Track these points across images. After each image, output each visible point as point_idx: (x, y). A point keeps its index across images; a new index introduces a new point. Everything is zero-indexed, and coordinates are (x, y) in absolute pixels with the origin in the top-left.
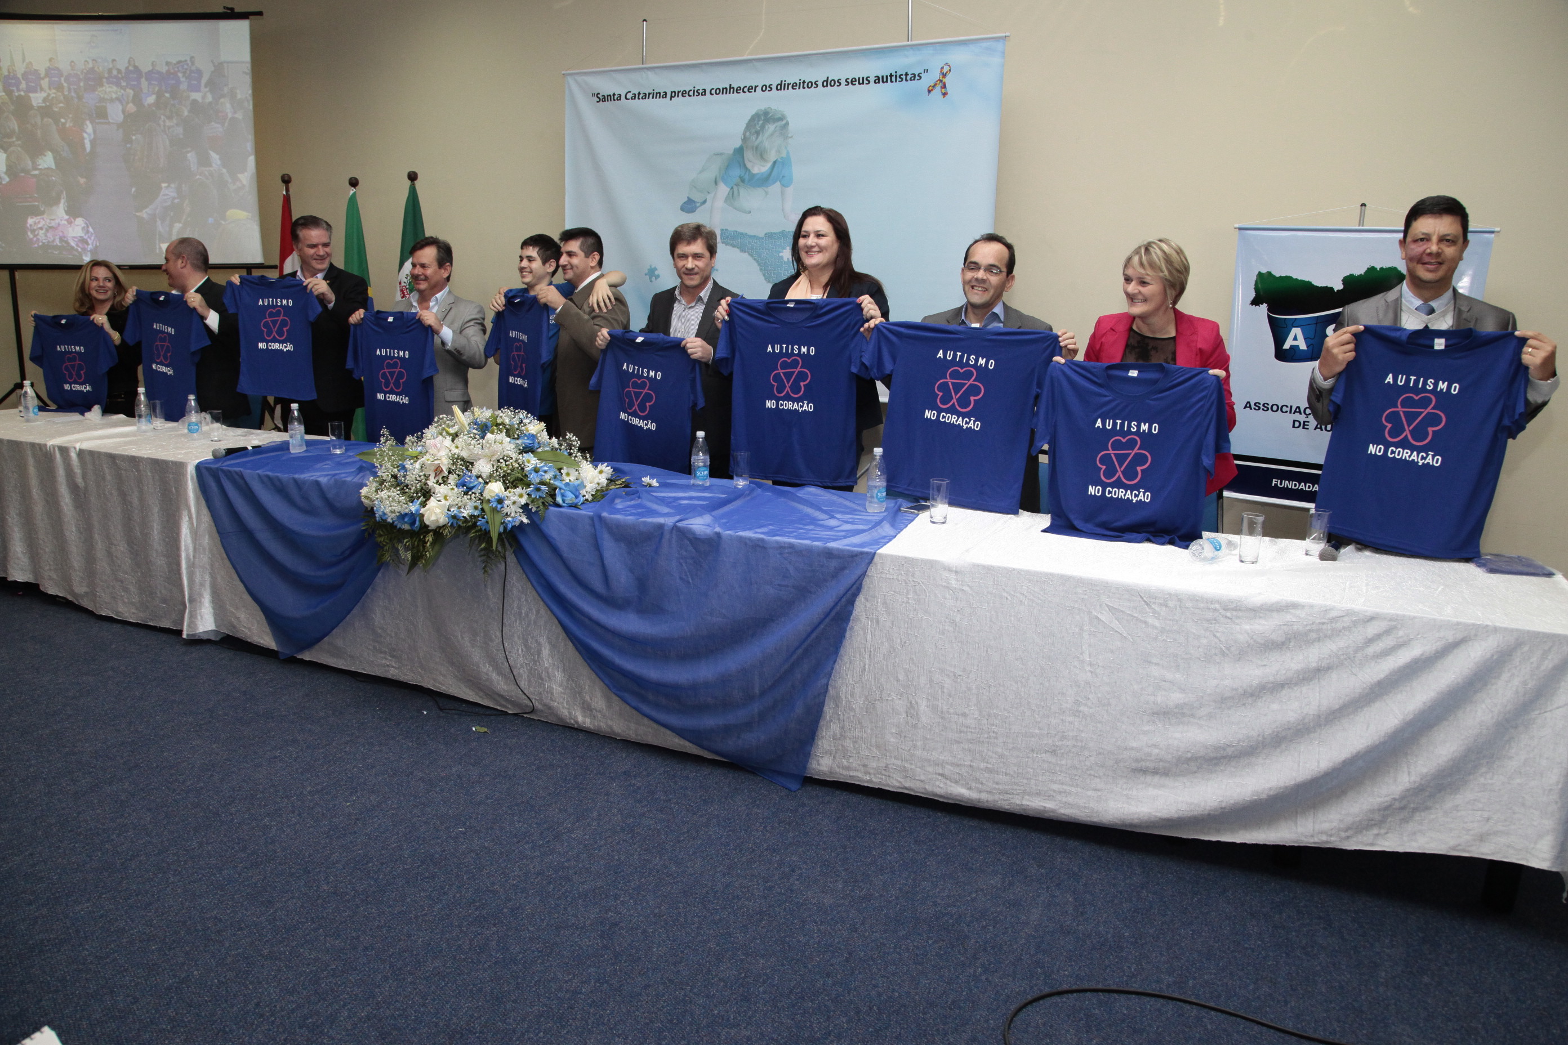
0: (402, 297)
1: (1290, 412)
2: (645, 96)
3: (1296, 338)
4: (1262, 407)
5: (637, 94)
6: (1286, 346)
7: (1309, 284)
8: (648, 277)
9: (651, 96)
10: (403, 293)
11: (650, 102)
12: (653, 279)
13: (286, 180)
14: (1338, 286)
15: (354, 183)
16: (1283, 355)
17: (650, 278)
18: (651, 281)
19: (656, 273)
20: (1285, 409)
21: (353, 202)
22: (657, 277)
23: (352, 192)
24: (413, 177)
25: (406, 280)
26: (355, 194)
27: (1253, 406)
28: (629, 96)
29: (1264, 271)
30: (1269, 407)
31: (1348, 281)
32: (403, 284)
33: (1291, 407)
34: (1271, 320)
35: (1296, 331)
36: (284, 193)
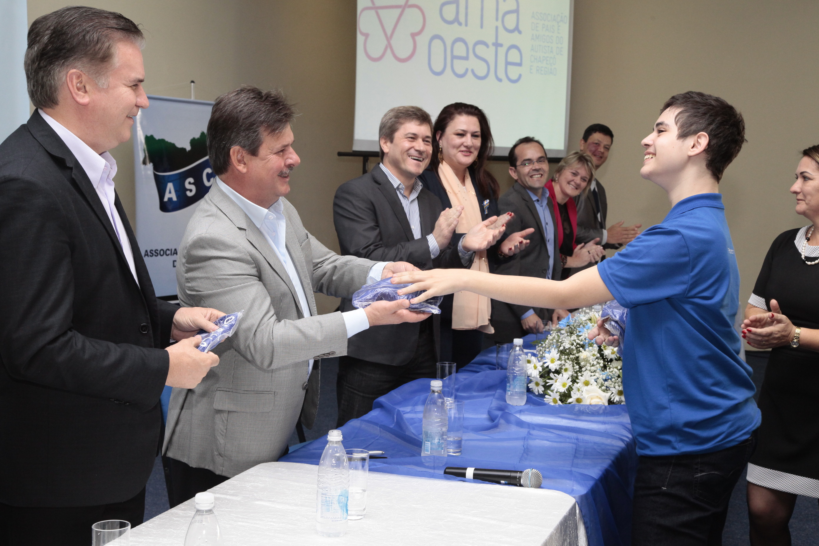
1: (171, 255)
3: (171, 194)
4: (154, 253)
6: (166, 199)
7: (173, 145)
14: (188, 148)
16: (165, 207)
20: (168, 252)
27: (149, 254)
29: (149, 135)
30: (158, 252)
31: (193, 142)
33: (171, 250)
34: (156, 177)
35: (170, 186)
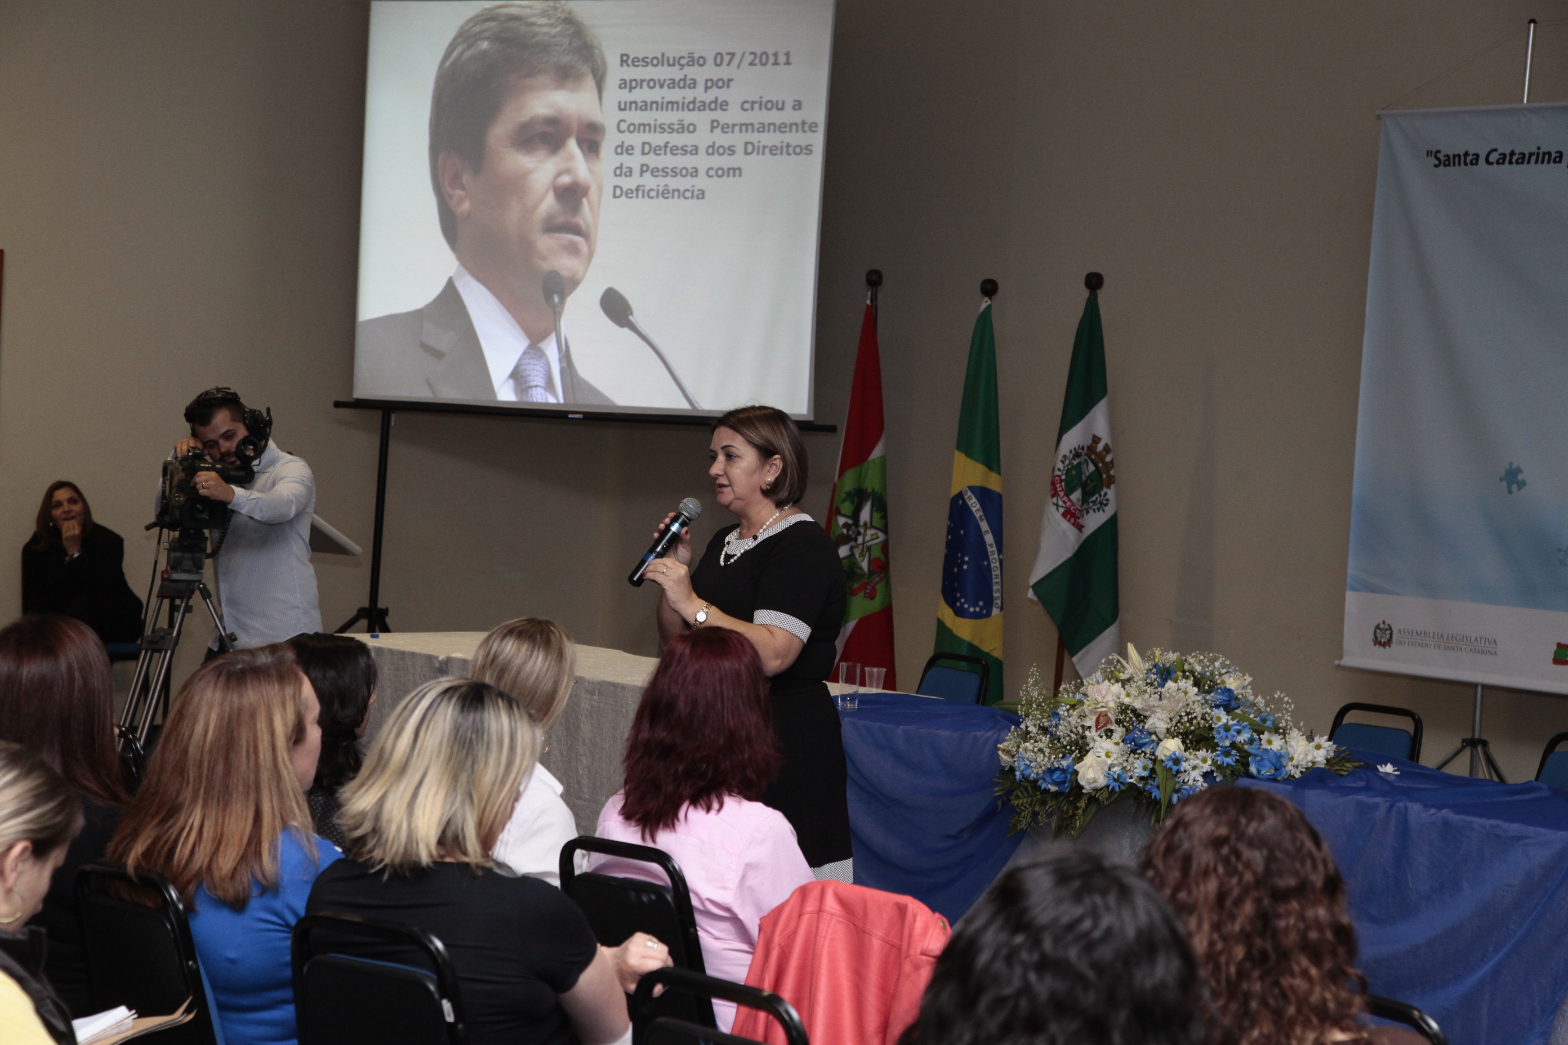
0: (1053, 496)
2: (1523, 159)
5: (1508, 152)
8: (1504, 484)
9: (1534, 158)
10: (1055, 489)
11: (1532, 169)
12: (1515, 487)
13: (874, 280)
15: (989, 288)
17: (1509, 487)
18: (1510, 492)
19: (1520, 477)
21: (985, 319)
22: (1522, 484)
23: (984, 306)
24: (1094, 282)
25: (1060, 466)
26: (989, 307)
28: (1494, 157)
32: (1057, 473)
36: (868, 302)
